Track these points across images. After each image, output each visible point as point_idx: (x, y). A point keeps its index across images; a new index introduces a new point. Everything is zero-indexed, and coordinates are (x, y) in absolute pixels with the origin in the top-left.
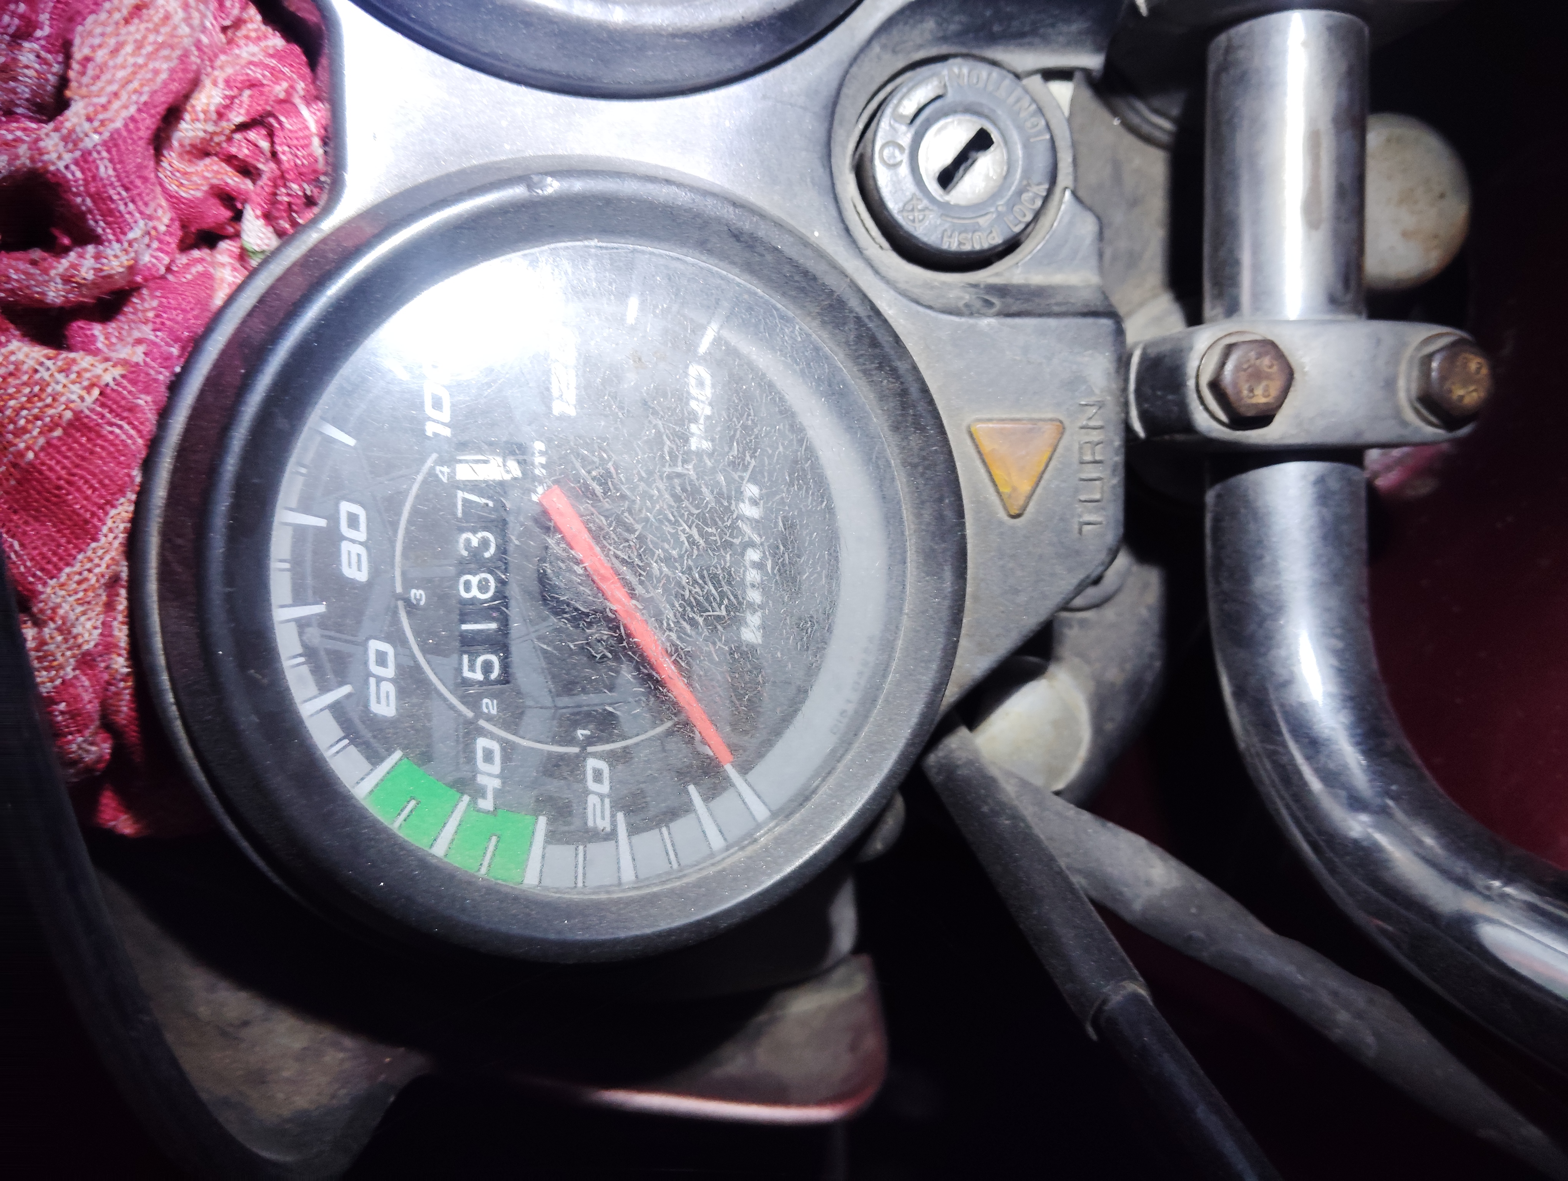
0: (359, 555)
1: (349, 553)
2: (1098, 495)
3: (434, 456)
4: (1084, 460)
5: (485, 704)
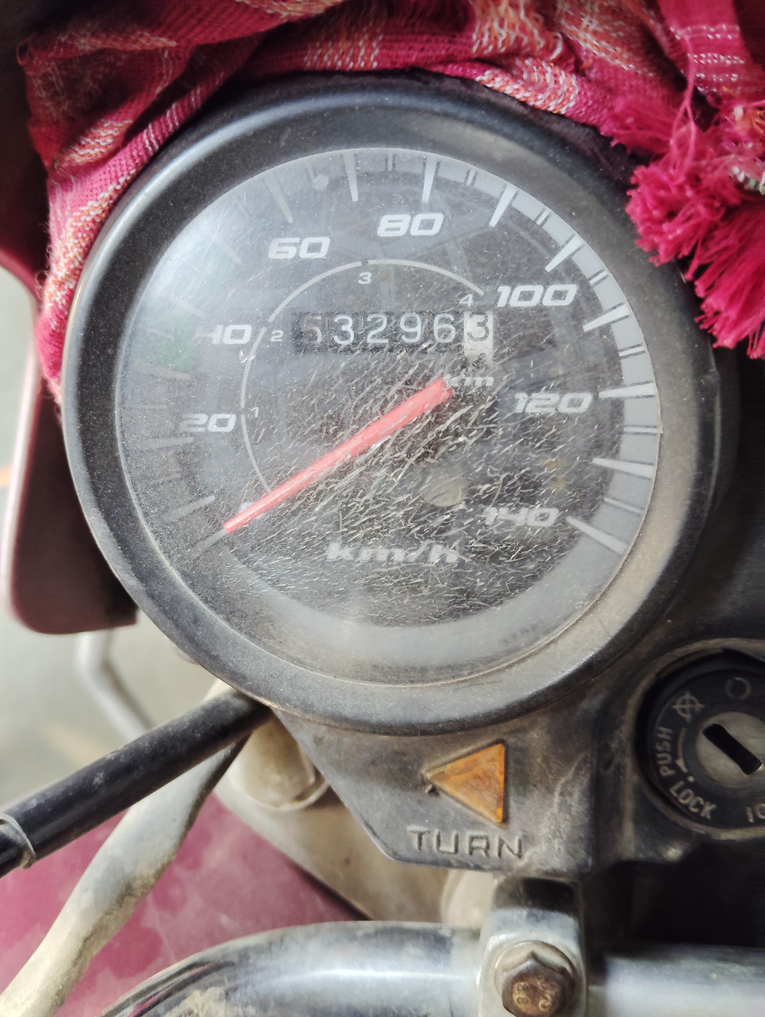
0: (398, 229)
2: (442, 848)
3: (481, 292)
4: (472, 839)
5: (278, 331)
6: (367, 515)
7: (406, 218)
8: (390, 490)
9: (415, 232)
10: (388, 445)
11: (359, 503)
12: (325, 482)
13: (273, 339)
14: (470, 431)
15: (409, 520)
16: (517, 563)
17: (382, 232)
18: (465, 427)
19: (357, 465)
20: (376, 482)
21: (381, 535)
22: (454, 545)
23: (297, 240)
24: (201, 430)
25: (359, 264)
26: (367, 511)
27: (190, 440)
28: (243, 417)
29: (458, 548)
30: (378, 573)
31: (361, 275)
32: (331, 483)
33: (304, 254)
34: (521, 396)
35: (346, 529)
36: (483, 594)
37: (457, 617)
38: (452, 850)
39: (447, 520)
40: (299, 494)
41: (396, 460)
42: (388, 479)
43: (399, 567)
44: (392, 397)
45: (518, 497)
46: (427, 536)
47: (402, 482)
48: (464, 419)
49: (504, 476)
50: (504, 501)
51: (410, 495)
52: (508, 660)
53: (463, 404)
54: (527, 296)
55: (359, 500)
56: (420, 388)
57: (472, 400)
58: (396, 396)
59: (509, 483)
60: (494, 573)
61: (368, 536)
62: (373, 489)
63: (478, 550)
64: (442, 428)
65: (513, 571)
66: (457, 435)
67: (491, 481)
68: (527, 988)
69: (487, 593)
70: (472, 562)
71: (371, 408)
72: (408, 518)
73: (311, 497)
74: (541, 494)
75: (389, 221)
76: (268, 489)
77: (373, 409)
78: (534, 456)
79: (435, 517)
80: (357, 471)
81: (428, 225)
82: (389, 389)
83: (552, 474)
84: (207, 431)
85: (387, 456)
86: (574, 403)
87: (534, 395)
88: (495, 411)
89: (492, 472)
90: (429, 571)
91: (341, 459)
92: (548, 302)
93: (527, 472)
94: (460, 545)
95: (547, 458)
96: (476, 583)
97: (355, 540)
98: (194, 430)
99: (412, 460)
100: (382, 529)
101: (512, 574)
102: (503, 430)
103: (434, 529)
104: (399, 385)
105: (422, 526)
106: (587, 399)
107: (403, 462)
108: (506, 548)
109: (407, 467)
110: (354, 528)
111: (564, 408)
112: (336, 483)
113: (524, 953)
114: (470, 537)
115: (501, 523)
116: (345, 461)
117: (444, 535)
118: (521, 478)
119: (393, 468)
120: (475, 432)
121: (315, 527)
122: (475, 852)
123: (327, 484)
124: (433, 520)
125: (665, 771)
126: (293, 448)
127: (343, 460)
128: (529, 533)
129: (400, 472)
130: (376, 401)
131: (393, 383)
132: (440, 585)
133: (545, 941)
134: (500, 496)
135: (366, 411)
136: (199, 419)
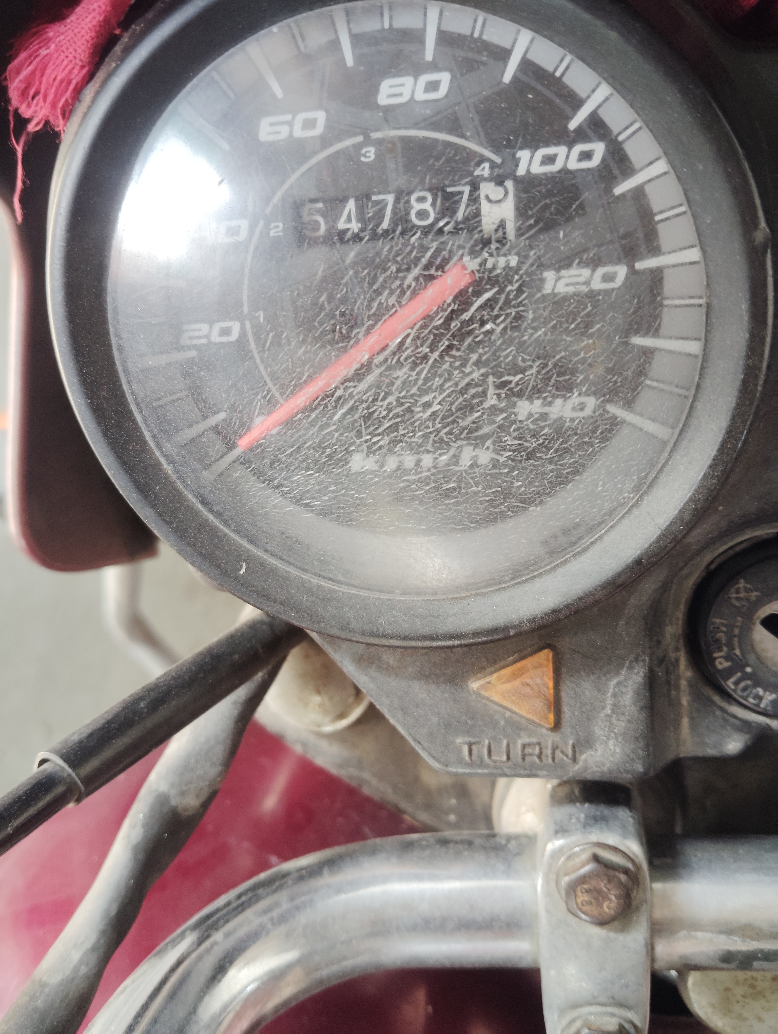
0: (401, 95)
1: (402, 85)
2: (494, 758)
3: (498, 160)
4: (524, 746)
5: (277, 224)
6: (391, 419)
7: (408, 81)
8: (414, 390)
9: (420, 96)
10: (409, 341)
11: (382, 406)
12: (342, 387)
13: (272, 233)
14: (497, 317)
15: (437, 422)
16: (556, 458)
17: (383, 100)
18: (491, 313)
19: (377, 366)
20: (398, 383)
21: (408, 440)
22: (487, 445)
23: (288, 117)
24: (204, 341)
25: (360, 139)
26: (391, 415)
27: (193, 353)
28: (248, 325)
29: (491, 447)
30: (407, 481)
31: (363, 151)
32: (350, 387)
33: (298, 133)
34: (549, 275)
35: (369, 437)
36: (520, 494)
37: (495, 520)
38: (504, 758)
39: (476, 418)
40: (316, 402)
41: (418, 355)
42: (410, 378)
43: (429, 473)
44: (409, 287)
45: (552, 386)
46: (457, 438)
47: (426, 380)
48: (489, 304)
49: (537, 363)
50: (539, 391)
51: (437, 394)
52: (551, 563)
53: (488, 287)
54: (550, 160)
55: (381, 404)
56: (439, 273)
57: (497, 282)
58: (413, 284)
59: (544, 372)
60: (531, 471)
61: (394, 442)
62: (396, 390)
63: (513, 448)
64: (466, 316)
65: (552, 467)
66: (483, 323)
67: (523, 371)
68: (591, 890)
69: (524, 493)
70: (507, 461)
71: (386, 300)
72: (434, 420)
73: (329, 405)
74: (578, 381)
75: (391, 86)
76: (281, 401)
77: (389, 300)
78: (569, 339)
79: (466, 416)
80: (377, 372)
81: (433, 86)
82: (405, 277)
83: (589, 357)
84: (210, 343)
85: (409, 352)
86: (608, 278)
87: (563, 272)
88: (523, 292)
89: (524, 360)
90: (461, 474)
91: (358, 360)
92: (574, 165)
93: (561, 358)
94: (494, 443)
95: (583, 341)
96: (512, 483)
97: (380, 448)
98: (196, 342)
99: (436, 355)
100: (408, 433)
101: (551, 471)
102: (534, 313)
103: (465, 428)
104: (416, 271)
105: (452, 426)
106: (621, 271)
107: (425, 358)
108: (543, 443)
109: (430, 362)
110: (378, 435)
111: (597, 285)
112: (355, 387)
113: (586, 856)
114: (504, 434)
115: (536, 416)
116: (363, 361)
117: (476, 434)
118: (555, 365)
119: (415, 365)
120: (502, 318)
121: (336, 436)
122: (527, 759)
123: (346, 389)
124: (463, 419)
125: (721, 663)
126: (305, 353)
127: (360, 361)
128: (567, 424)
129: (422, 370)
130: (392, 293)
131: (408, 269)
132: (474, 489)
133: (605, 842)
134: (534, 387)
135: (380, 304)
136: (200, 330)
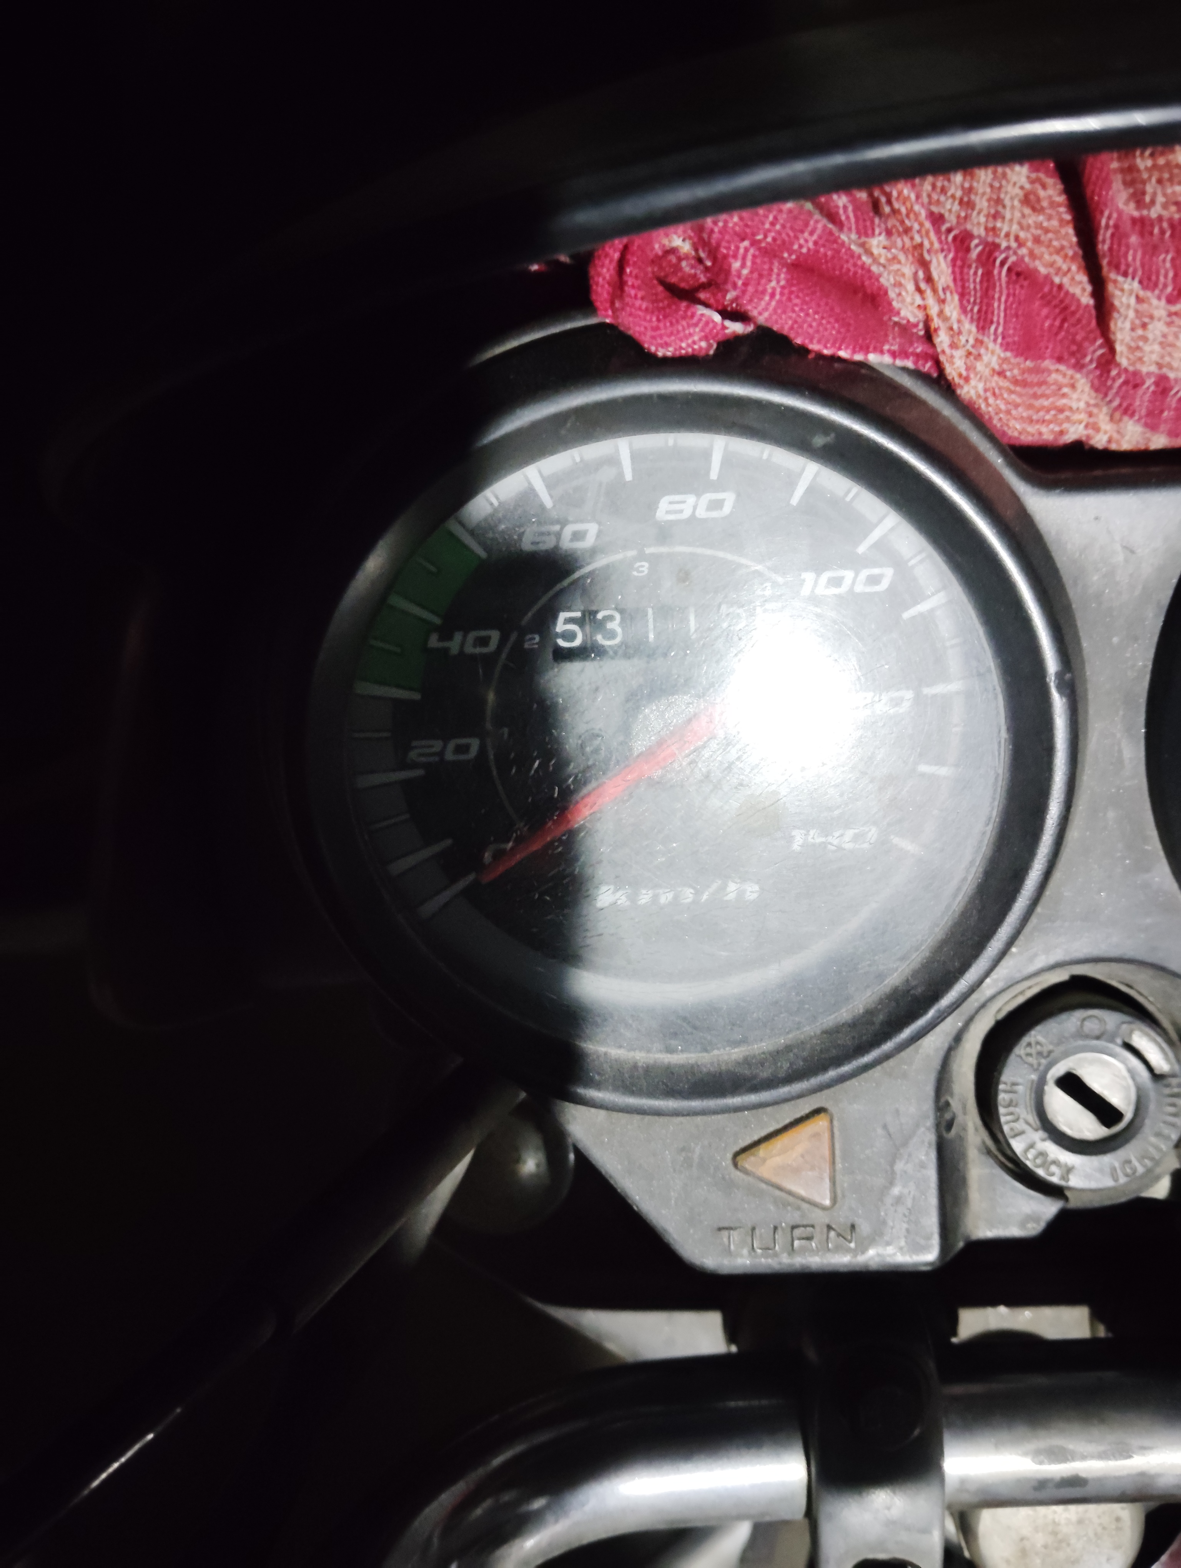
0: (681, 511)
1: (684, 502)
5: (533, 636)
7: (691, 499)
9: (701, 513)
13: (526, 646)
17: (661, 515)
23: (556, 528)
24: (437, 759)
25: (633, 553)
27: (421, 772)
28: (489, 741)
31: (637, 565)
33: (566, 544)
38: (772, 1245)
54: (837, 582)
75: (671, 503)
81: (717, 505)
84: (443, 761)
86: (895, 703)
92: (860, 588)
98: (425, 759)
106: (906, 696)
122: (799, 1245)
128: (847, 856)
136: (432, 746)
